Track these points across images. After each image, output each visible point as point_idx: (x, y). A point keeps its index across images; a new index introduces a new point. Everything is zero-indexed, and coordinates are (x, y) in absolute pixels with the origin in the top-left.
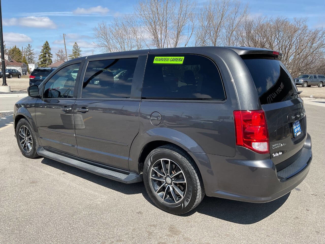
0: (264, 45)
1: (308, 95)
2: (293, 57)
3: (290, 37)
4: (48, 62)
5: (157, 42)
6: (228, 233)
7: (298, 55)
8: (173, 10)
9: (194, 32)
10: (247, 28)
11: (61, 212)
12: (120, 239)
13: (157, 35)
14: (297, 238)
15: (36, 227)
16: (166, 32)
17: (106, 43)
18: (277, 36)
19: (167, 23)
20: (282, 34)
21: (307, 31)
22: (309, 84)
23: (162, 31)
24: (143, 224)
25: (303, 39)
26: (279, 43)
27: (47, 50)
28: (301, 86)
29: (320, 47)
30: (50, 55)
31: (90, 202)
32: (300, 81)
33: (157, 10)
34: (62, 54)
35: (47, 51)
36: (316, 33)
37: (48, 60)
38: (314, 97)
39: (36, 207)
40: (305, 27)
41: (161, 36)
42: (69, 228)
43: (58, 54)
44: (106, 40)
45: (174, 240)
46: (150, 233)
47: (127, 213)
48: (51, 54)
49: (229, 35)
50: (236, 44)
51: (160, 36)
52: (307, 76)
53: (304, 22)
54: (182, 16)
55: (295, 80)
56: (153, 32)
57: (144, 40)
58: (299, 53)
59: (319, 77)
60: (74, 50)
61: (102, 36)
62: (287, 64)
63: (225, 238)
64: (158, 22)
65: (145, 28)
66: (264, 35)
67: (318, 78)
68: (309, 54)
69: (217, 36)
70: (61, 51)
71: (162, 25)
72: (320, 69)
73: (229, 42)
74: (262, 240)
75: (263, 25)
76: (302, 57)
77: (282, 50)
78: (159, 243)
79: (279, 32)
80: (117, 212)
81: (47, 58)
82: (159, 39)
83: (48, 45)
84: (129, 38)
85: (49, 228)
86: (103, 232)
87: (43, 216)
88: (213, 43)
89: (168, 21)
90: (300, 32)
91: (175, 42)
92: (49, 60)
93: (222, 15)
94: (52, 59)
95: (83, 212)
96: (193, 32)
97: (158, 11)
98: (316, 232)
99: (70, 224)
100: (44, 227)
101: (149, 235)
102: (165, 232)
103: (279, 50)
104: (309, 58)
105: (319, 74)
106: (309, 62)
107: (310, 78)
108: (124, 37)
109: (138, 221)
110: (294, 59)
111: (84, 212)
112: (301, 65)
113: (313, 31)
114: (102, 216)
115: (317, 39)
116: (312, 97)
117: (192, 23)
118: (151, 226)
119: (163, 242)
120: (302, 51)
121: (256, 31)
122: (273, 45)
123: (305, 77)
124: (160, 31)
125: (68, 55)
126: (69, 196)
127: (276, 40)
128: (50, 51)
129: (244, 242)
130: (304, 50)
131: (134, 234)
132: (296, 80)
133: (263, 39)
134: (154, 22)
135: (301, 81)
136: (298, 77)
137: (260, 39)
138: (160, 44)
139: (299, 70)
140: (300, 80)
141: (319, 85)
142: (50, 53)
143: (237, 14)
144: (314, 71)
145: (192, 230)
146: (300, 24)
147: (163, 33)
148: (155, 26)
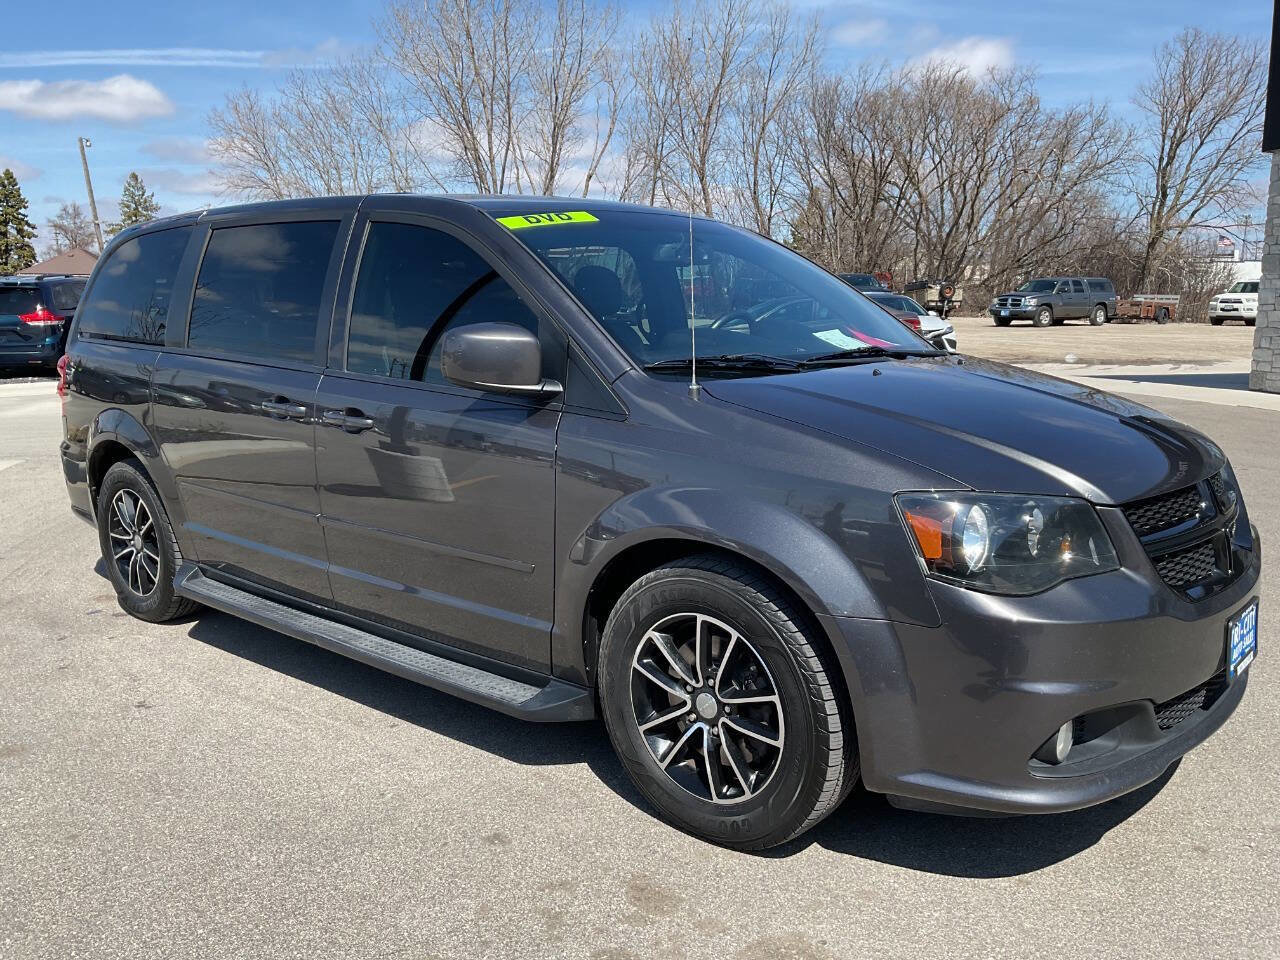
0: (885, 173)
1: (1057, 353)
2: (993, 217)
3: (980, 142)
4: (16, 257)
5: (475, 168)
6: (866, 888)
7: (1011, 209)
8: (533, 40)
9: (618, 126)
10: (819, 110)
11: (154, 864)
12: (428, 954)
13: (474, 138)
14: (1132, 881)
15: (45, 939)
16: (509, 128)
17: (265, 172)
18: (933, 138)
19: (512, 89)
20: (949, 131)
21: (1041, 118)
22: (1058, 313)
23: (494, 121)
24: (520, 883)
25: (1027, 146)
26: (940, 162)
27: (12, 207)
28: (1031, 322)
29: (1087, 174)
30: (26, 228)
31: (275, 813)
32: (1027, 303)
33: (469, 36)
34: (78, 221)
35: (10, 210)
36: (1069, 126)
37: (17, 248)
38: (1079, 361)
39: (36, 856)
40: (1031, 102)
41: (490, 142)
42: (201, 931)
43: (59, 222)
44: (261, 160)
45: (656, 935)
46: (554, 919)
47: (446, 844)
48: (29, 225)
49: (752, 137)
50: (779, 170)
51: (484, 143)
52: (1051, 285)
53: (1024, 84)
54: (568, 61)
55: (1007, 300)
57: (423, 159)
58: (1015, 198)
59: (1092, 285)
60: (128, 207)
61: (246, 145)
62: (971, 243)
63: (860, 905)
64: (475, 85)
65: (423, 111)
66: (885, 136)
67: (1088, 292)
68: (1049, 203)
69: (707, 144)
70: (71, 211)
71: (492, 99)
72: (1092, 259)
73: (756, 163)
74: (1003, 902)
75: (877, 95)
76: (1027, 216)
77: (951, 189)
78: (596, 955)
79: (939, 120)
80: (399, 844)
81: (11, 239)
82: (484, 154)
83: (16, 185)
84: (357, 150)
85: (107, 937)
86: (350, 931)
87: (72, 892)
88: (693, 166)
89: (516, 83)
90: (1013, 119)
91: (547, 167)
92: (21, 248)
93: (723, 60)
94: (33, 245)
95: (252, 855)
96: (614, 123)
97: (474, 41)
98: (1196, 849)
99: (201, 914)
100: (85, 936)
101: (551, 927)
102: (613, 907)
103: (942, 189)
104: (1052, 217)
105: (1089, 274)
106: (1052, 234)
107: (1062, 290)
108: (336, 147)
109: (496, 873)
110: (998, 225)
111: (254, 858)
112: (1024, 246)
113: (1061, 117)
114: (336, 865)
115: (1075, 147)
116: (1072, 361)
117: (611, 88)
118: (551, 886)
119: (616, 949)
120: (1026, 194)
121: (852, 120)
122: (920, 173)
123: (1042, 286)
124: (485, 122)
125: (103, 227)
126: (180, 797)
127: (927, 152)
128: (22, 211)
129: (936, 915)
130: (1031, 189)
131: (486, 926)
132: (1010, 301)
133: (882, 151)
134: (460, 88)
135: (1030, 303)
136: (1016, 290)
137: (868, 151)
138: (488, 174)
139: (1018, 263)
140: (1023, 300)
141: (1092, 316)
142: (23, 220)
143: (779, 56)
144: (1071, 266)
145: (722, 887)
146: (1011, 89)
147: (496, 130)
148: (463, 100)
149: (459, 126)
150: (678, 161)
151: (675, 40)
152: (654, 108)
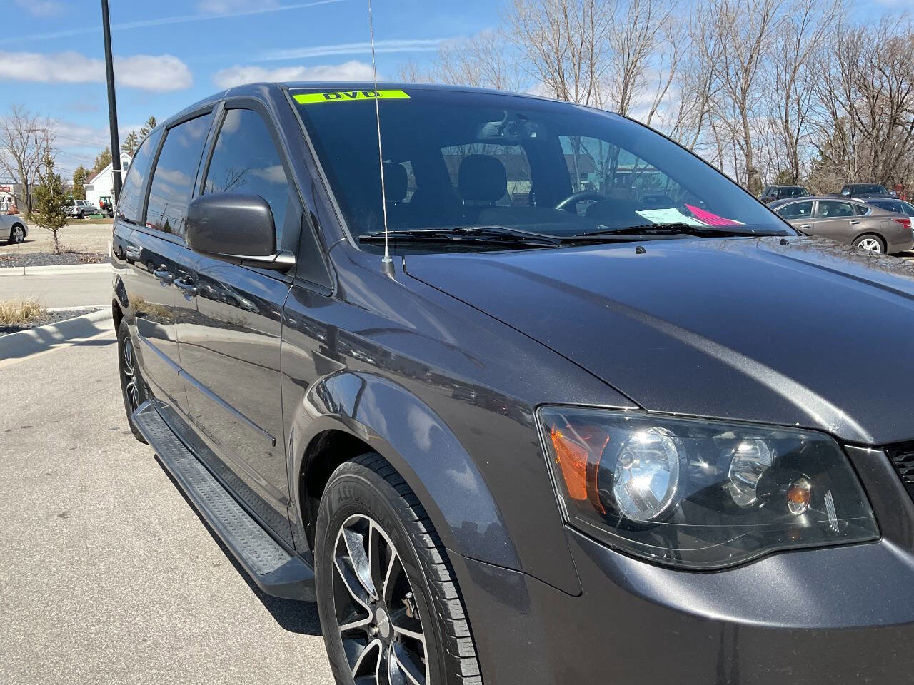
0: (902, 102)
9: (676, 74)
10: (844, 53)
13: (566, 90)
16: (591, 79)
19: (595, 50)
23: (581, 75)
33: (565, 14)
41: (577, 91)
49: (785, 78)
50: (806, 102)
51: (573, 92)
54: (638, 27)
56: (553, 78)
64: (568, 50)
65: (530, 71)
69: (747, 84)
71: (580, 58)
75: (896, 39)
88: (735, 100)
89: (598, 45)
93: (764, 19)
96: (673, 72)
97: (570, 17)
117: (672, 46)
121: (873, 61)
124: (574, 76)
133: (899, 85)
134: (557, 52)
143: (811, 12)
147: (582, 81)
148: (559, 61)
149: (555, 81)
150: (722, 98)
151: (724, 6)
152: (706, 59)
